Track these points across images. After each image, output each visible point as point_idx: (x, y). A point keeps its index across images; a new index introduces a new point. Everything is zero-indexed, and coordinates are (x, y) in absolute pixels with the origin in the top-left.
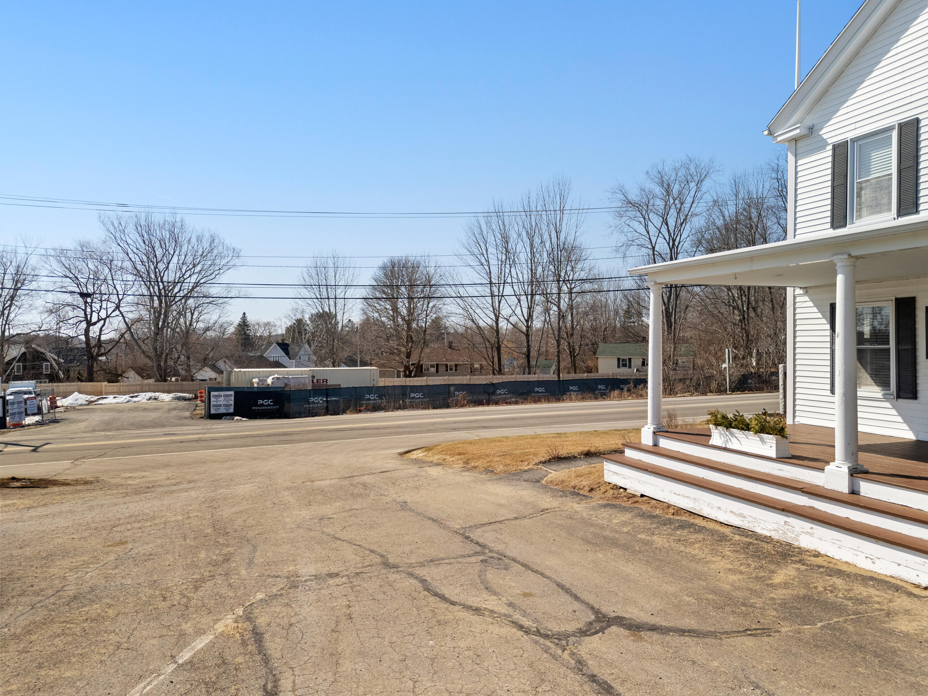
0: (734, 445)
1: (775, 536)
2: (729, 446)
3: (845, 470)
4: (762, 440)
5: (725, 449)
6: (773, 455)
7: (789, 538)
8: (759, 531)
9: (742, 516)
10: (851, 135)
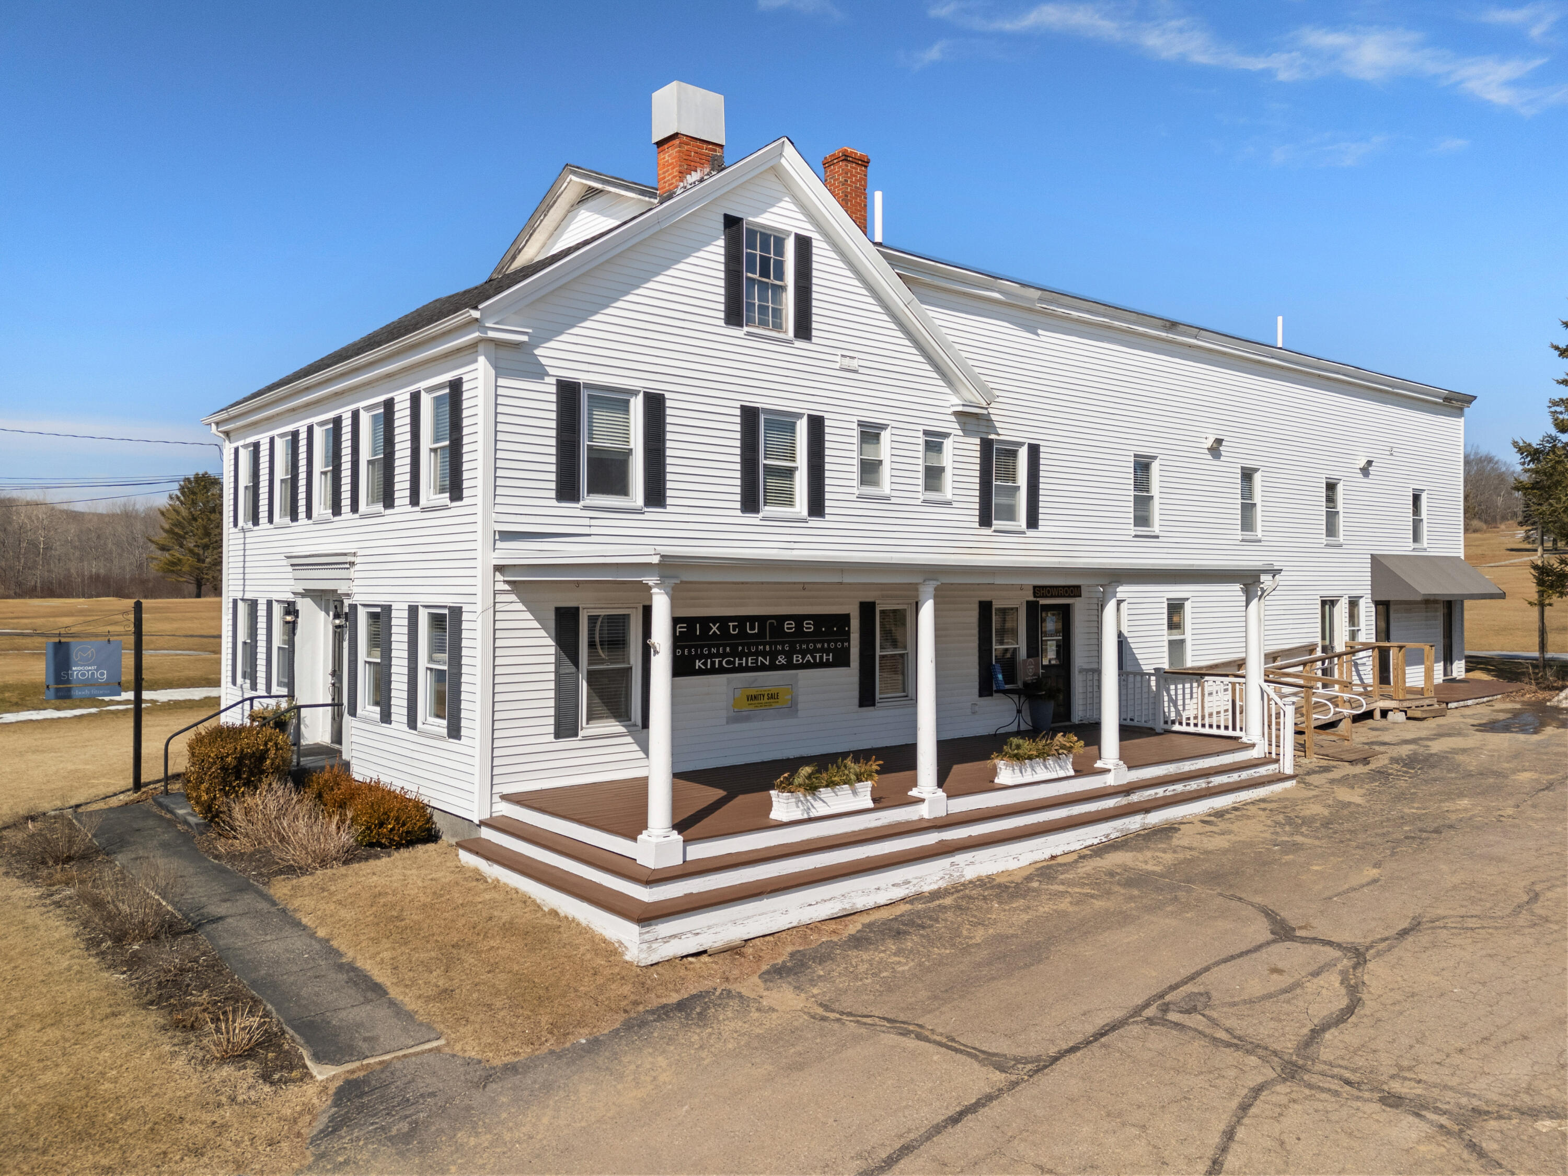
1: (942, 884)
2: (814, 814)
6: (873, 804)
10: (582, 378)
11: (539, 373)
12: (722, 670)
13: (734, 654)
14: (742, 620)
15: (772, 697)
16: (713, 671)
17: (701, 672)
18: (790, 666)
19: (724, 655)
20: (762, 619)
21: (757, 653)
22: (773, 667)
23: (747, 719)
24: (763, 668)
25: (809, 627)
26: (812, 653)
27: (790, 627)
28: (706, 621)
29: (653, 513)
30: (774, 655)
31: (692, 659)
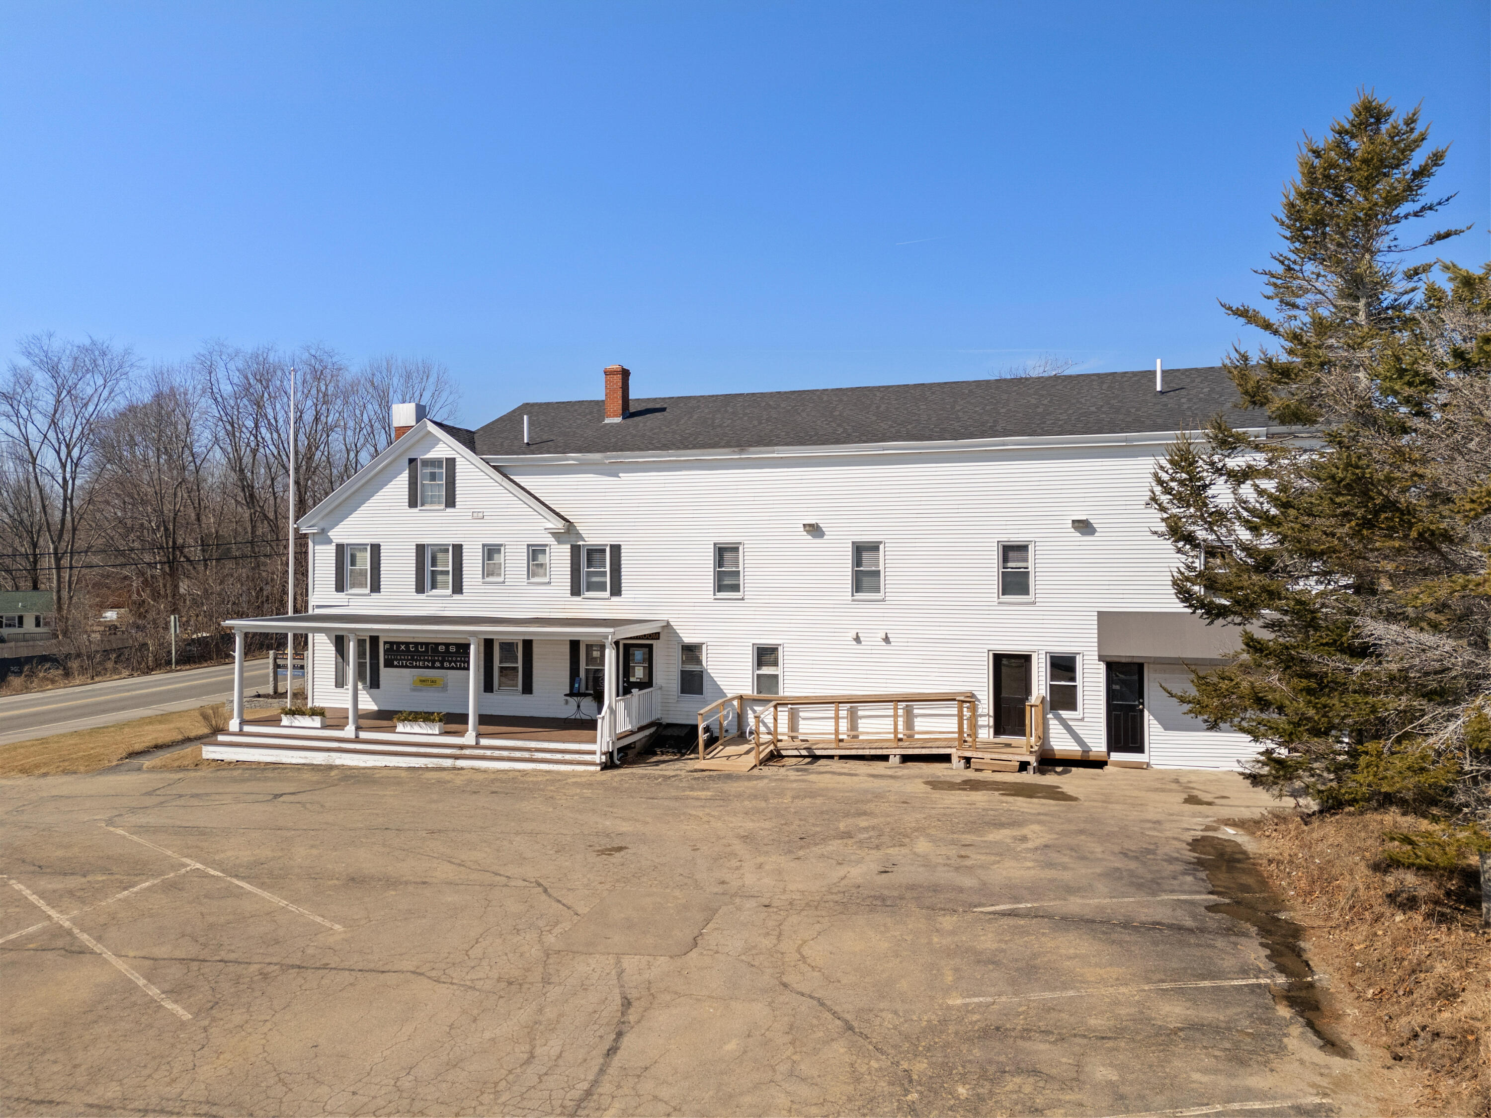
0: (296, 723)
1: (323, 763)
2: (293, 725)
3: (353, 728)
4: (313, 720)
5: (291, 727)
6: (319, 726)
7: (331, 762)
8: (315, 763)
9: (306, 758)
10: (345, 541)
11: (330, 542)
12: (407, 667)
13: (412, 659)
14: (416, 644)
15: (433, 682)
16: (402, 667)
17: (396, 667)
18: (442, 667)
19: (408, 660)
20: (427, 644)
21: (424, 660)
22: (433, 667)
23: (420, 690)
24: (428, 667)
25: (453, 649)
26: (455, 662)
27: (441, 648)
28: (399, 644)
29: (375, 595)
30: (434, 662)
31: (393, 661)
